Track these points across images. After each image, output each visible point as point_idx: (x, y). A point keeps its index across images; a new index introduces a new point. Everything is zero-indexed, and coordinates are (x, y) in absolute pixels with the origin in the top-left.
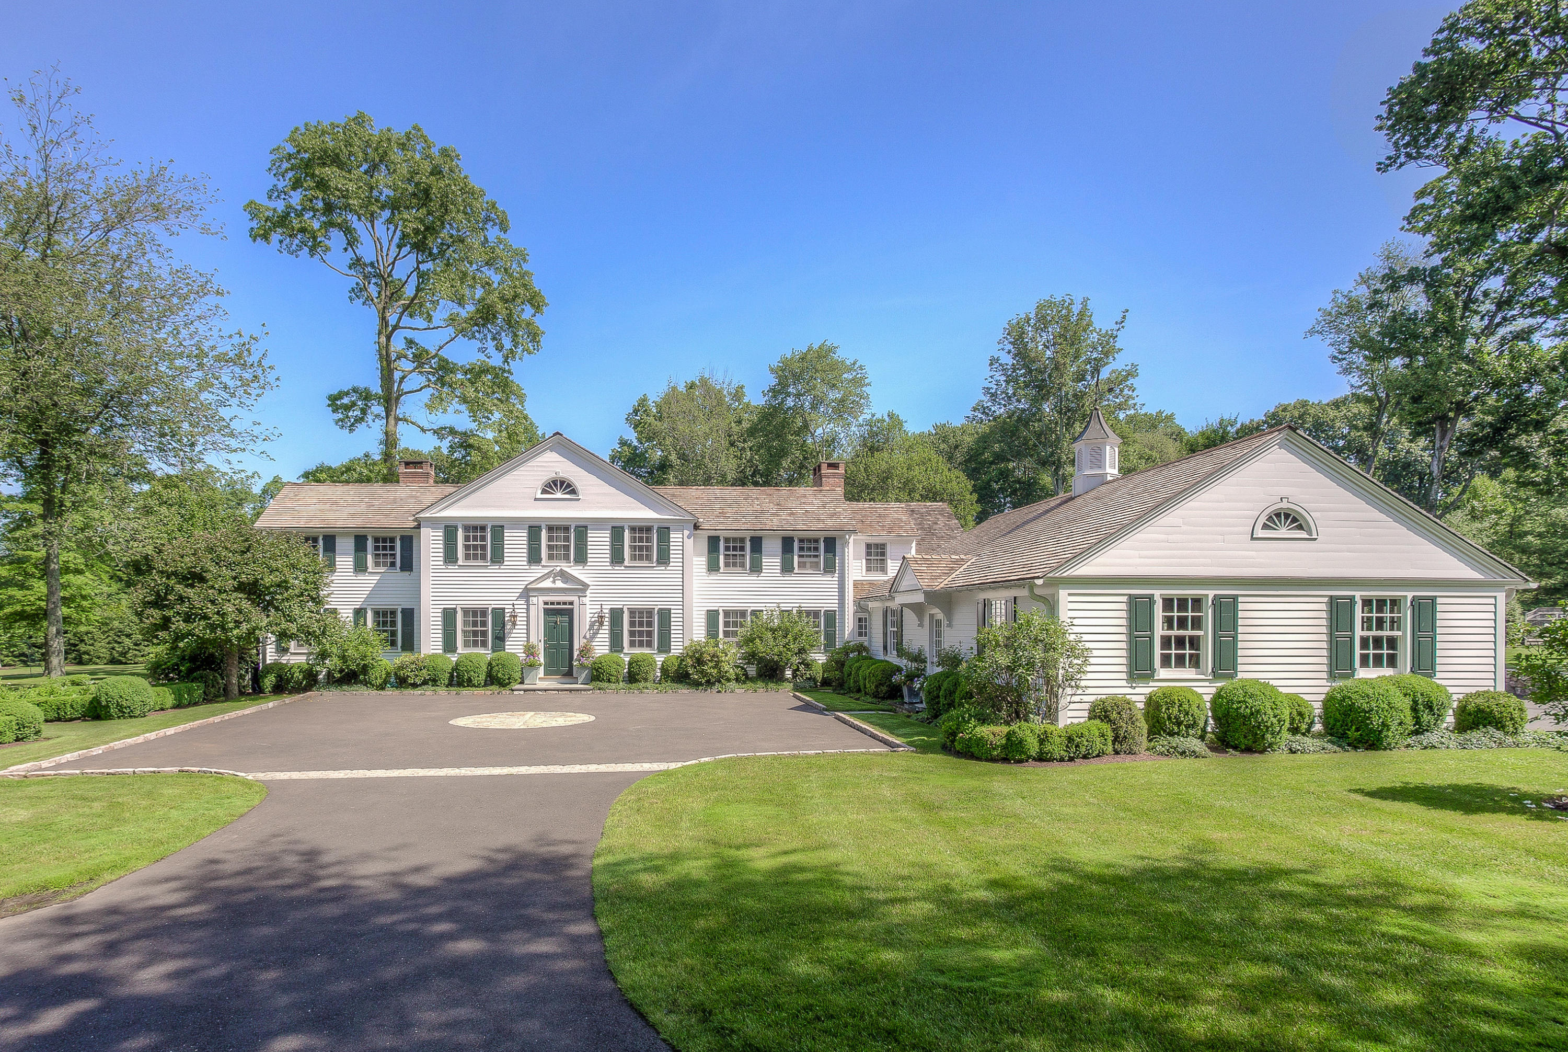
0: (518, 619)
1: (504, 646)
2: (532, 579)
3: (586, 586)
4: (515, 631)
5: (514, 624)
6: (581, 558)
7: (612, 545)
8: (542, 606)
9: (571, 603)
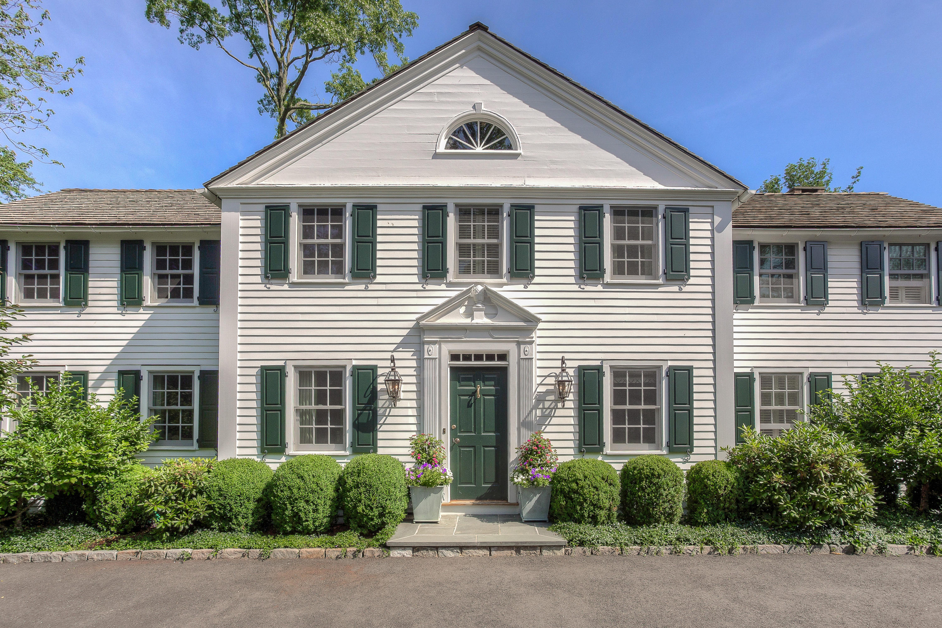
0: (403, 387)
1: (375, 440)
2: (426, 309)
4: (394, 412)
5: (394, 397)
6: (522, 268)
7: (581, 244)
8: (446, 362)
9: (503, 357)
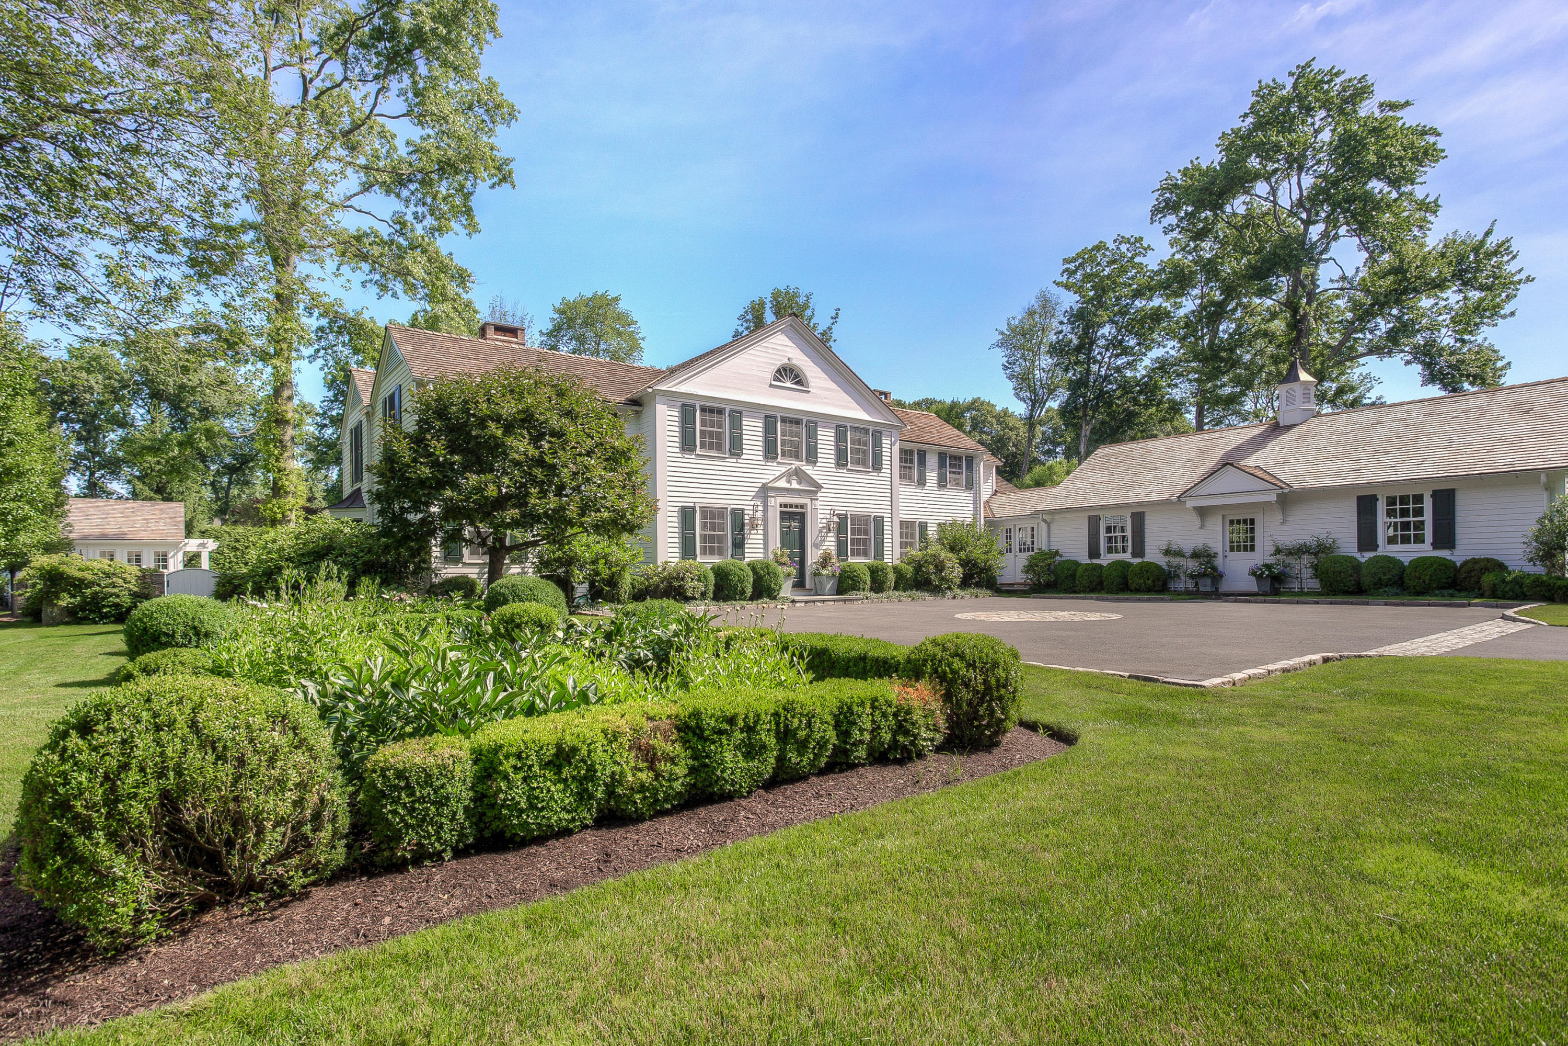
0: (757, 522)
1: (743, 550)
2: (769, 477)
3: (819, 487)
4: (753, 536)
5: (753, 528)
6: (812, 457)
7: (837, 446)
8: (778, 509)
9: (802, 507)
